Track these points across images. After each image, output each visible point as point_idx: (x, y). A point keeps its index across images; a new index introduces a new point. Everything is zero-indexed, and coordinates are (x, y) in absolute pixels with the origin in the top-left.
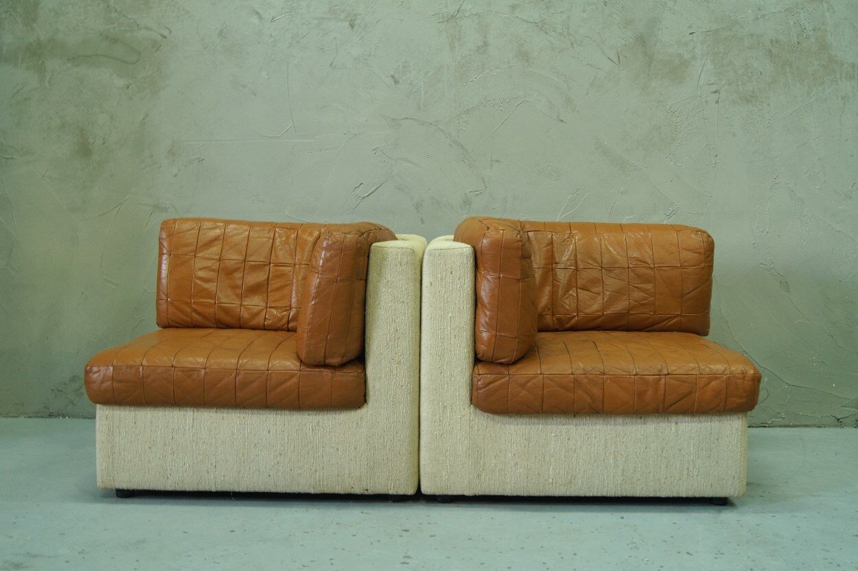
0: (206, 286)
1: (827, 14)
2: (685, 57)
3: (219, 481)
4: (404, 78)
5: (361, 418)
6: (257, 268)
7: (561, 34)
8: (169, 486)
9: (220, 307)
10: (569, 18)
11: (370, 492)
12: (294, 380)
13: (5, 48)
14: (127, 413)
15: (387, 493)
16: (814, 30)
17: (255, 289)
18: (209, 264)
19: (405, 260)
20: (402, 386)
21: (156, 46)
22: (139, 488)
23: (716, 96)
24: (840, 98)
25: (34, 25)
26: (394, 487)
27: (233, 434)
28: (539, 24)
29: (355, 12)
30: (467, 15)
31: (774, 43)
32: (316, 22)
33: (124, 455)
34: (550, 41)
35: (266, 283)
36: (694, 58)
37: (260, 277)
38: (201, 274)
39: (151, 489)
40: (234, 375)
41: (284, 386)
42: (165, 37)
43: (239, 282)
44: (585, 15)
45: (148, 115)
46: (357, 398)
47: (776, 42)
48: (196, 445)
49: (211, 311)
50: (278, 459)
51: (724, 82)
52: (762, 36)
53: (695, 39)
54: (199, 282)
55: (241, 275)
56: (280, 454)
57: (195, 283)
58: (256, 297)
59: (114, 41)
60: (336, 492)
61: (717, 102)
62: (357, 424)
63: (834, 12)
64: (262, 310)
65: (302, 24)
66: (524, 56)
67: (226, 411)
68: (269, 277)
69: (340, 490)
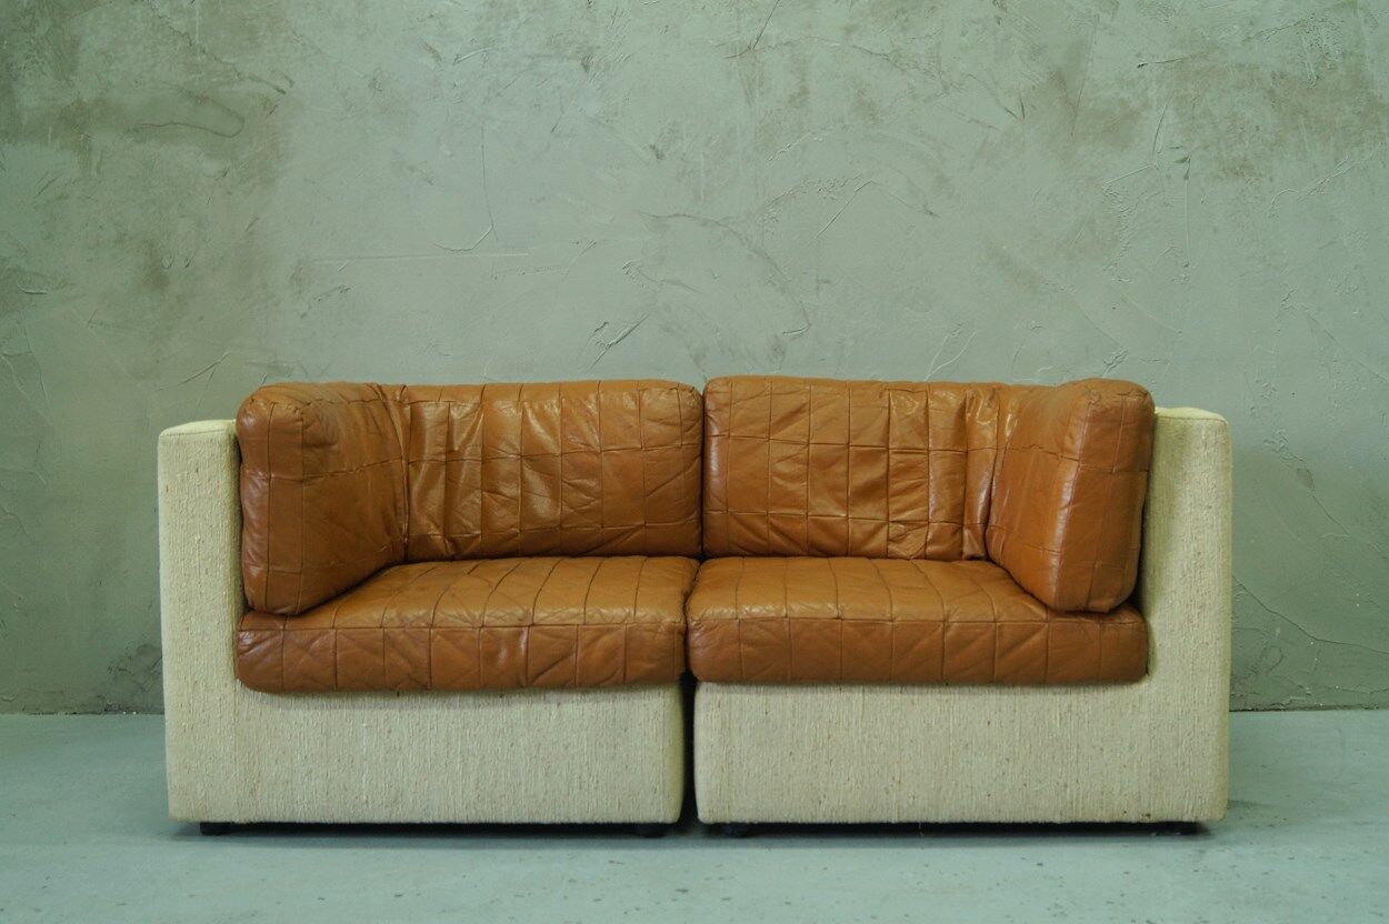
0: (792, 487)
1: (1364, 28)
2: (1132, 105)
3: (906, 806)
5: (1141, 698)
6: (869, 456)
7: (926, 72)
8: (822, 816)
9: (815, 521)
10: (939, 45)
11: (1153, 819)
12: (1036, 638)
13: (26, 115)
14: (754, 696)
15: (1180, 819)
16: (1344, 55)
17: (871, 491)
18: (792, 450)
19: (1212, 438)
20: (1207, 644)
21: (269, 106)
22: (771, 820)
23: (1183, 168)
25: (72, 78)
26: (1192, 811)
27: (929, 726)
28: (891, 58)
30: (773, 44)
31: (1277, 78)
32: (528, 62)
33: (747, 766)
34: (909, 84)
35: (884, 480)
36: (1146, 105)
37: (875, 472)
38: (783, 468)
39: (790, 821)
40: (940, 630)
41: (1023, 647)
42: (284, 92)
43: (843, 480)
44: (966, 41)
45: (257, 219)
46: (1132, 665)
47: (1282, 77)
48: (868, 747)
49: (802, 527)
50: (1004, 767)
51: (1196, 144)
52: (1257, 67)
53: (1148, 75)
54: (780, 481)
55: (843, 468)
56: (1008, 760)
57: (774, 483)
58: (870, 506)
59: (201, 99)
60: (1097, 820)
61: (1186, 177)
62: (1134, 706)
63: (1376, 26)
64: (882, 526)
65: (505, 66)
66: (866, 108)
67: (916, 690)
68: (888, 471)
69: (1103, 816)
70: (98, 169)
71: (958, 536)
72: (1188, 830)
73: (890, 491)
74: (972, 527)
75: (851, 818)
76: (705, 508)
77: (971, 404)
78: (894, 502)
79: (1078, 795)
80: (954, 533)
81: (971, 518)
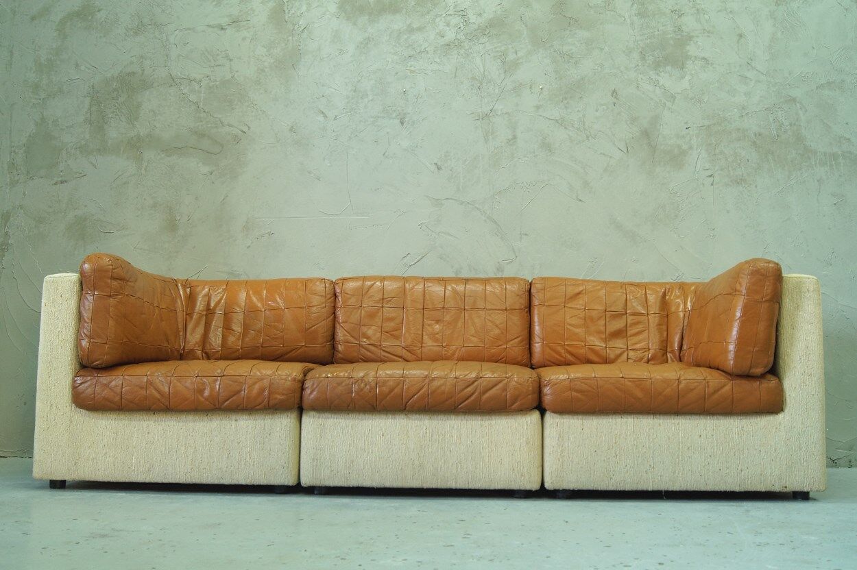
0: (577, 330)
1: (800, 112)
2: (683, 148)
4: (446, 165)
6: (617, 316)
7: (578, 129)
8: (611, 486)
9: (589, 349)
10: (584, 116)
11: (788, 490)
13: (110, 142)
15: (801, 490)
16: (791, 125)
17: (617, 334)
18: (577, 313)
21: (237, 139)
22: (585, 488)
23: (711, 179)
24: (816, 181)
25: (136, 123)
26: (809, 485)
28: (560, 122)
29: (405, 111)
30: (499, 114)
31: (757, 135)
32: (372, 119)
34: (569, 135)
35: (625, 329)
36: (691, 148)
38: (571, 321)
39: (594, 489)
42: (244, 132)
43: (602, 328)
44: (598, 114)
45: (227, 196)
47: (759, 135)
49: (582, 351)
51: (717, 168)
52: (747, 130)
53: (691, 133)
54: (571, 328)
55: (603, 322)
56: (711, 456)
57: (568, 329)
58: (618, 341)
59: (201, 135)
60: (759, 490)
61: (712, 184)
63: (806, 111)
64: (624, 352)
65: (361, 121)
66: (547, 146)
68: (627, 324)
69: (761, 488)
70: (146, 170)
71: (665, 357)
72: (802, 496)
73: (629, 334)
74: (672, 352)
75: (628, 487)
76: (532, 342)
77: (669, 292)
78: (631, 340)
79: (748, 476)
80: (663, 355)
81: (672, 346)
